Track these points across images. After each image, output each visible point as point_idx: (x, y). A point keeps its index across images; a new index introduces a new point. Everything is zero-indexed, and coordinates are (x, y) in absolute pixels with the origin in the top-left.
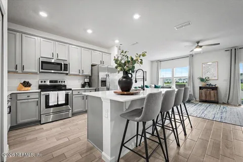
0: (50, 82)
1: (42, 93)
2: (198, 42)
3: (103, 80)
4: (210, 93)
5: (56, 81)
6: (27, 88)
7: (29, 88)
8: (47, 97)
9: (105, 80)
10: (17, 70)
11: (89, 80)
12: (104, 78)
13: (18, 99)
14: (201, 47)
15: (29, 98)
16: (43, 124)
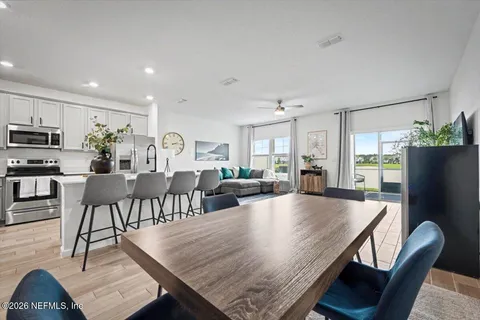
0: (29, 162)
1: (8, 179)
2: (280, 102)
3: (124, 159)
4: (313, 180)
5: (41, 162)
8: (16, 186)
9: (128, 159)
12: (126, 157)
14: (283, 109)
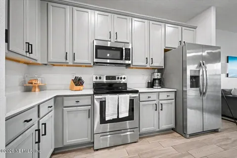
1: (96, 97)
3: (193, 74)
6: (78, 87)
7: (81, 87)
8: (103, 104)
9: (197, 74)
10: (68, 61)
11: (162, 75)
12: (195, 71)
13: (65, 105)
15: (79, 104)
16: (97, 150)
